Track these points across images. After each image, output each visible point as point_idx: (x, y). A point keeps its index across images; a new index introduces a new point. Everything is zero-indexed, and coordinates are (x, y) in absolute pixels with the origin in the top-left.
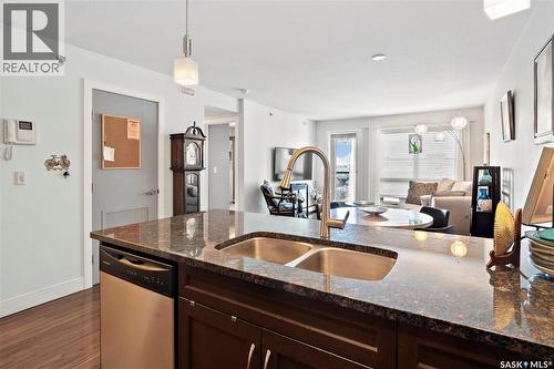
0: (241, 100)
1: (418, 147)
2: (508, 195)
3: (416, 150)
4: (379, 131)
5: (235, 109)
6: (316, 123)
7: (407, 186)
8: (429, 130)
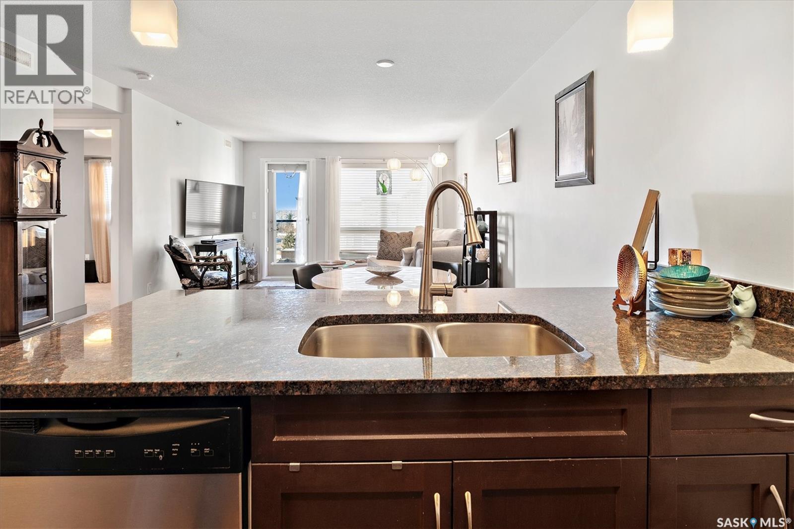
0: (125, 92)
1: (387, 187)
2: (506, 243)
3: (384, 191)
4: (339, 164)
5: (113, 105)
6: (244, 145)
7: (377, 238)
8: (404, 166)
